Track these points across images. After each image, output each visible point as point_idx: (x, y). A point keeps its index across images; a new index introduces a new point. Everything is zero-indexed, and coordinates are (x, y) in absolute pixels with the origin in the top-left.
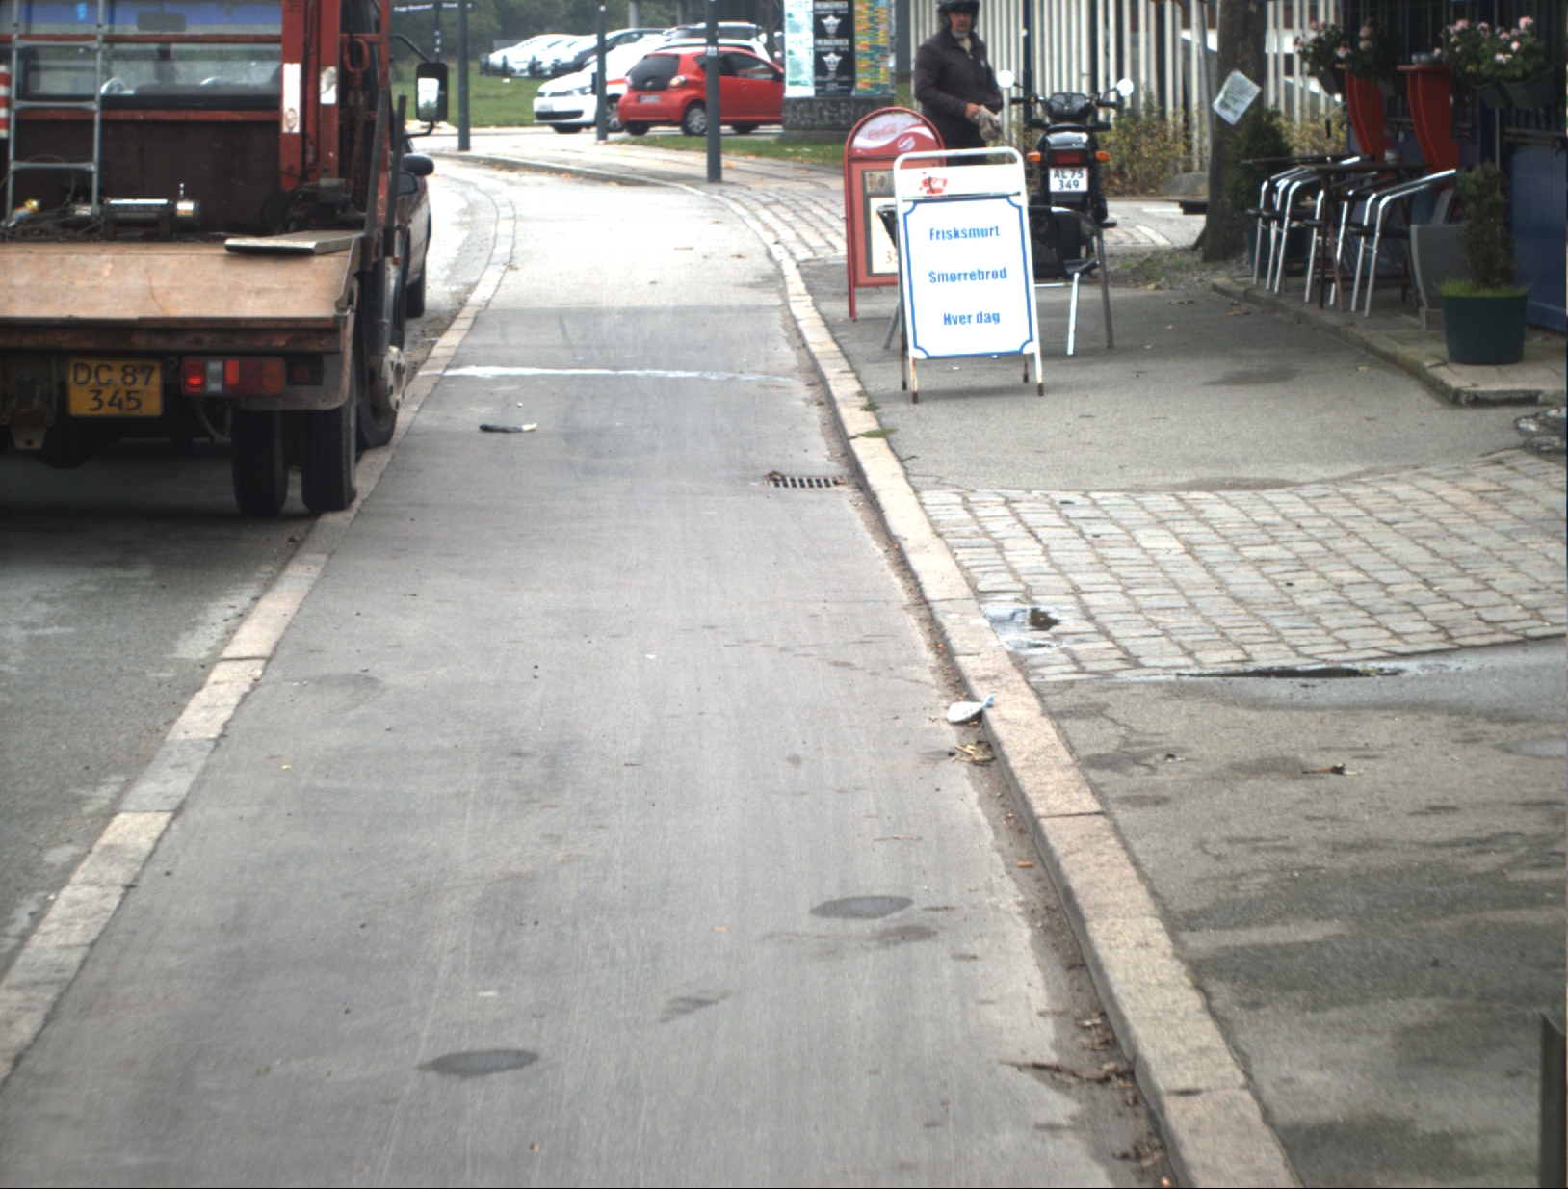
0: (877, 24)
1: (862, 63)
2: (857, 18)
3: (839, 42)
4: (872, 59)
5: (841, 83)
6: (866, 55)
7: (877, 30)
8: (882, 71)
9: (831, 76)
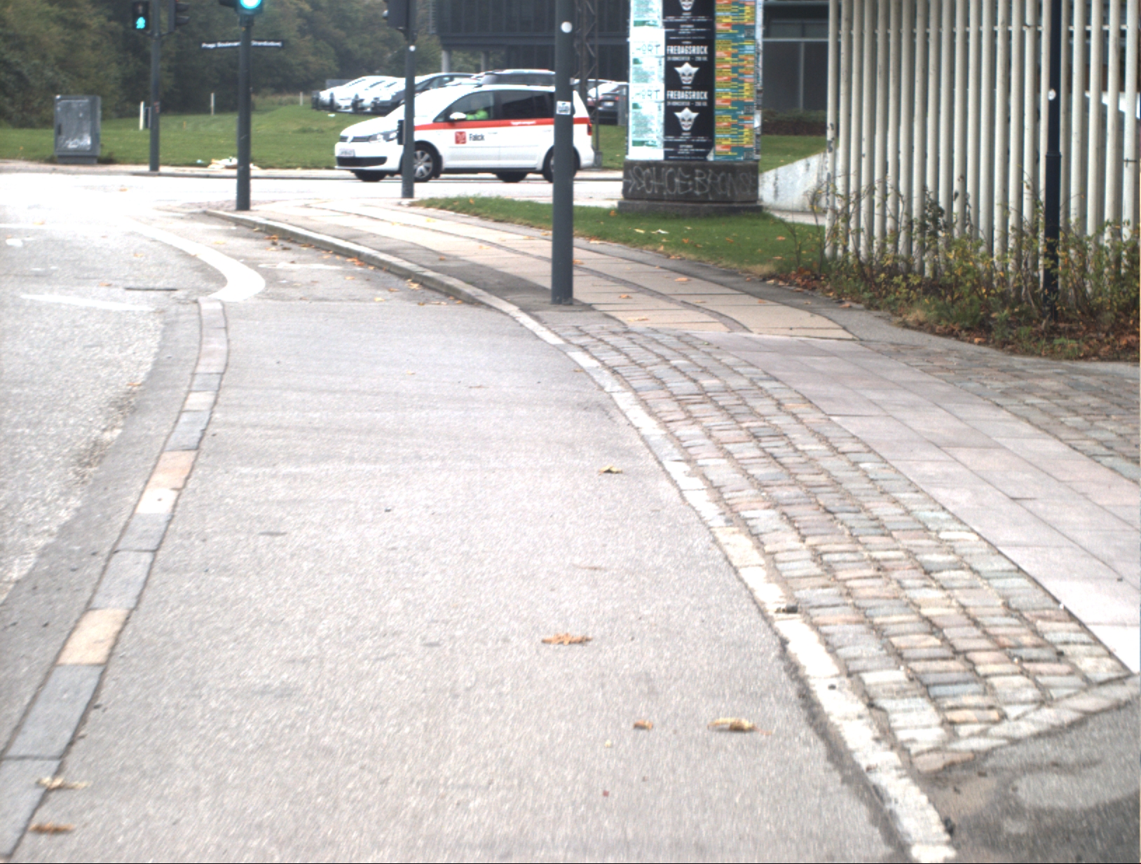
0: (742, 74)
1: (722, 122)
2: (718, 67)
3: (695, 95)
4: (734, 117)
5: (697, 145)
6: (728, 111)
7: (743, 82)
8: (746, 131)
9: (686, 136)
